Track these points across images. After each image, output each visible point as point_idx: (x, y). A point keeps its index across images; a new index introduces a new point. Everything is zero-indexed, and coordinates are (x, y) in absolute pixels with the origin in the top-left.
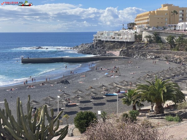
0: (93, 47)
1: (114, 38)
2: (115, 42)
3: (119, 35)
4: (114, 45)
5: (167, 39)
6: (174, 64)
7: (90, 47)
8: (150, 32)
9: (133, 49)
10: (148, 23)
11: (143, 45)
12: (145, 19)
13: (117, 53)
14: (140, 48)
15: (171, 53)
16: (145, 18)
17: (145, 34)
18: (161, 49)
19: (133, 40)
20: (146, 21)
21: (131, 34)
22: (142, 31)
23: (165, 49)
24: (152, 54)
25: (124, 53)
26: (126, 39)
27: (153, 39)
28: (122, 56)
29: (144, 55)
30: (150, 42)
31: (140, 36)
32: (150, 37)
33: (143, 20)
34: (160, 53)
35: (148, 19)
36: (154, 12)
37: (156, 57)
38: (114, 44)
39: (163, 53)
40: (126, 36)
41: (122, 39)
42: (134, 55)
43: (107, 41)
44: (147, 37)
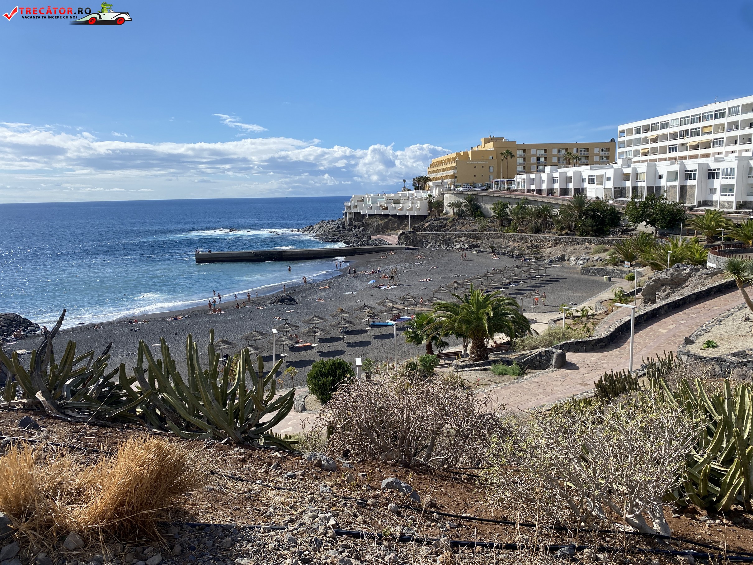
0: (344, 228)
1: (386, 209)
2: (387, 216)
3: (397, 202)
4: (386, 223)
5: (494, 209)
6: (509, 259)
7: (338, 227)
8: (458, 194)
9: (424, 230)
10: (454, 176)
11: (445, 222)
12: (449, 169)
13: (392, 239)
14: (440, 228)
15: (501, 237)
16: (448, 166)
17: (448, 199)
18: (483, 229)
19: (425, 212)
20: (451, 172)
21: (421, 199)
22: (443, 194)
23: (489, 229)
24: (463, 239)
25: (407, 238)
26: (411, 209)
27: (465, 209)
28: (404, 246)
29: (448, 242)
30: (460, 215)
31: (440, 204)
32: (458, 205)
33: (444, 170)
34: (479, 237)
35: (454, 168)
36: (466, 154)
37: (472, 246)
38: (387, 220)
39: (488, 238)
40: (410, 204)
41: (402, 209)
42: (428, 242)
43: (371, 216)
44: (452, 205)
